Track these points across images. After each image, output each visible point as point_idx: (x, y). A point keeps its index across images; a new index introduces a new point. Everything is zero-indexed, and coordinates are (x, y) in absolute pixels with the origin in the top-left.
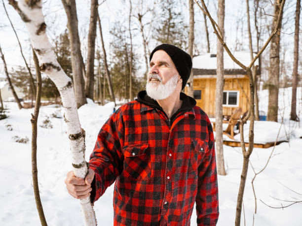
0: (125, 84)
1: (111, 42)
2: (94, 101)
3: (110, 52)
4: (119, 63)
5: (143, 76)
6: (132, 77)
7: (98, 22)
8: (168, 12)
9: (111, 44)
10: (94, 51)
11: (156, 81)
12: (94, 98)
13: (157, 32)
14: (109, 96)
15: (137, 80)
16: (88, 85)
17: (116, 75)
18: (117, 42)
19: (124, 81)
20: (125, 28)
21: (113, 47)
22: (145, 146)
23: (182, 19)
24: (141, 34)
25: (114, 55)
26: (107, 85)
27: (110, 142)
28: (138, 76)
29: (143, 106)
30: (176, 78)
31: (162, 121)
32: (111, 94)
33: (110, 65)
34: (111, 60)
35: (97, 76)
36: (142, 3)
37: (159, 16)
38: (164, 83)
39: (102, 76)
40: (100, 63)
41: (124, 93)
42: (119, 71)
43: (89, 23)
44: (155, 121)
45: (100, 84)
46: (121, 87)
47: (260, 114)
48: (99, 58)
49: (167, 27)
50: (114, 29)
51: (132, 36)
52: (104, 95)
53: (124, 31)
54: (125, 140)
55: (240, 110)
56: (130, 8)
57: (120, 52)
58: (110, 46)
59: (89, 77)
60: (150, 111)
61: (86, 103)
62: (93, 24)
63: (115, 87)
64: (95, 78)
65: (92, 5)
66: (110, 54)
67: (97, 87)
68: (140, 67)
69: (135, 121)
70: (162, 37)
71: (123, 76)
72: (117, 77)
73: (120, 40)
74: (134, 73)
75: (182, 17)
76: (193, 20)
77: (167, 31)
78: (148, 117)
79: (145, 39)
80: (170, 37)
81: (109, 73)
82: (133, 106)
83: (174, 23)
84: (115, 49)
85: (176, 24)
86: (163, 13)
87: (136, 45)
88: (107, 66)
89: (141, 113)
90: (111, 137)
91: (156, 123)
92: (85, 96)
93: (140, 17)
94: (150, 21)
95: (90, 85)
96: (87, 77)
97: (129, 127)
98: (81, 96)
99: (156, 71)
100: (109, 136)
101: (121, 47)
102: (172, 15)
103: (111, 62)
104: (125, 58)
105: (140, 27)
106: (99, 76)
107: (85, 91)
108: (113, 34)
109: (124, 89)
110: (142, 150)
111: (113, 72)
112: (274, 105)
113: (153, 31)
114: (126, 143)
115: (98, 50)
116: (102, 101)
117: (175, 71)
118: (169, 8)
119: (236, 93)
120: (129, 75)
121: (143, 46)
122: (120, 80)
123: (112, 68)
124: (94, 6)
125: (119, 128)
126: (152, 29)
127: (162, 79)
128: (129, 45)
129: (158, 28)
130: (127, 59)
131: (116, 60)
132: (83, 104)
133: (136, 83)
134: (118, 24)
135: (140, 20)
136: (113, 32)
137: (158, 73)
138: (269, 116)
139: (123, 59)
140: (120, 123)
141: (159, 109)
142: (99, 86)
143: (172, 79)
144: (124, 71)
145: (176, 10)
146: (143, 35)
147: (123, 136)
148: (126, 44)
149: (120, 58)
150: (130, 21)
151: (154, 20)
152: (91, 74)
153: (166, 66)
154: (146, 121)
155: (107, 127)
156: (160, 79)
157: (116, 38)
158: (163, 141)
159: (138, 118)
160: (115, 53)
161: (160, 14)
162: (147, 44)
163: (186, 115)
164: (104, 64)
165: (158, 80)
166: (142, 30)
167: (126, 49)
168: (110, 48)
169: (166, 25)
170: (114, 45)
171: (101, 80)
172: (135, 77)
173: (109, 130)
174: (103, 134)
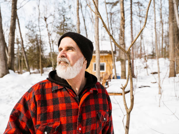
0: (37, 59)
1: (27, 33)
2: (14, 71)
3: (26, 39)
4: (32, 47)
5: (48, 55)
6: (41, 55)
7: (17, 20)
8: (63, 17)
9: (26, 34)
10: (14, 38)
11: (65, 64)
12: (15, 69)
13: (57, 29)
14: (26, 68)
15: (44, 57)
16: (10, 61)
17: (31, 54)
18: (31, 33)
19: (36, 58)
20: (36, 25)
21: (28, 37)
22: (57, 124)
23: (71, 21)
24: (46, 29)
25: (29, 41)
26: (24, 61)
27: (22, 121)
28: (45, 55)
29: (54, 84)
30: (82, 59)
31: (71, 98)
32: (27, 66)
33: (26, 48)
34: (27, 45)
35: (17, 55)
36: (46, 11)
37: (58, 19)
38: (72, 65)
39: (20, 55)
40: (19, 46)
41: (36, 65)
42: (32, 52)
43: (10, 20)
44: (66, 98)
45: (19, 60)
46: (34, 62)
47: (117, 75)
48: (18, 43)
49: (63, 26)
50: (29, 25)
51: (41, 30)
52: (22, 67)
53: (35, 27)
54: (37, 119)
55: (107, 73)
56: (39, 13)
57: (33, 39)
58: (26, 36)
59: (11, 56)
60: (61, 90)
61: (9, 73)
62: (13, 21)
63: (30, 62)
64: (15, 56)
65: (13, 9)
66: (26, 41)
67: (17, 62)
68: (46, 49)
69: (47, 99)
70: (60, 31)
71: (35, 55)
72: (31, 55)
73: (32, 32)
74: (42, 52)
75: (71, 20)
76: (79, 22)
77: (62, 28)
78: (59, 94)
79: (49, 32)
80: (64, 31)
81: (25, 53)
82: (45, 85)
83: (66, 24)
84: (29, 38)
85: (68, 24)
86: (60, 17)
87: (43, 36)
88: (24, 48)
89: (53, 92)
90: (23, 117)
91: (66, 100)
92: (7, 68)
93: (46, 19)
94: (52, 21)
95: (12, 61)
96: (9, 56)
97: (41, 106)
98: (5, 69)
99: (64, 55)
100: (22, 115)
101: (33, 37)
102: (65, 19)
103: (27, 46)
104: (36, 43)
105: (46, 25)
106: (18, 55)
107: (8, 65)
108: (27, 28)
109: (36, 63)
110: (54, 128)
111: (28, 52)
112: (124, 70)
113: (54, 28)
114: (38, 122)
115: (17, 38)
116: (21, 71)
117: (80, 54)
118: (63, 14)
119: (104, 64)
120: (39, 54)
121: (48, 36)
122: (33, 57)
123: (27, 50)
124: (14, 9)
125: (31, 107)
126: (53, 26)
127: (70, 61)
128: (39, 35)
129: (57, 26)
130: (37, 44)
131: (30, 45)
132: (6, 74)
133: (44, 59)
134: (31, 22)
135: (45, 20)
136: (28, 27)
137: (66, 57)
138: (122, 76)
139: (35, 44)
140: (32, 103)
141: (68, 87)
142: (18, 61)
143: (78, 62)
144: (36, 51)
145: (67, 16)
146: (48, 30)
147: (35, 115)
148: (37, 35)
149: (33, 44)
150: (39, 21)
151: (55, 21)
152: (12, 54)
153: (73, 50)
154: (57, 99)
155: (20, 107)
156: (68, 62)
157: (30, 31)
158: (73, 117)
159: (49, 97)
160: (29, 40)
161: (58, 18)
162: (51, 35)
163: (91, 91)
164: (22, 47)
165: (67, 63)
166: (47, 27)
167: (36, 38)
168: (26, 37)
169: (62, 24)
170: (29, 35)
171: (20, 58)
172: (43, 55)
173: (22, 109)
174: (15, 113)
